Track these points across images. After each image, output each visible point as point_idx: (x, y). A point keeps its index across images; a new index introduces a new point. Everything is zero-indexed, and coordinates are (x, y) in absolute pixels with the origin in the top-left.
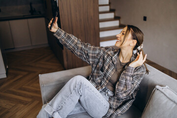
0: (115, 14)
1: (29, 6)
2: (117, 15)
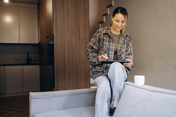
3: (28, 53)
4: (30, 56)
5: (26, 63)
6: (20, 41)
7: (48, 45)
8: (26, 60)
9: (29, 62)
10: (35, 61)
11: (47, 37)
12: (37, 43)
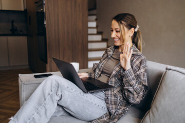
0: (102, 37)
1: (11, 24)
2: (104, 37)
3: (13, 22)
4: (16, 25)
5: (10, 33)
6: (2, 8)
7: (38, 13)
8: (11, 30)
9: (14, 32)
10: (21, 31)
11: (36, 3)
12: (23, 10)
